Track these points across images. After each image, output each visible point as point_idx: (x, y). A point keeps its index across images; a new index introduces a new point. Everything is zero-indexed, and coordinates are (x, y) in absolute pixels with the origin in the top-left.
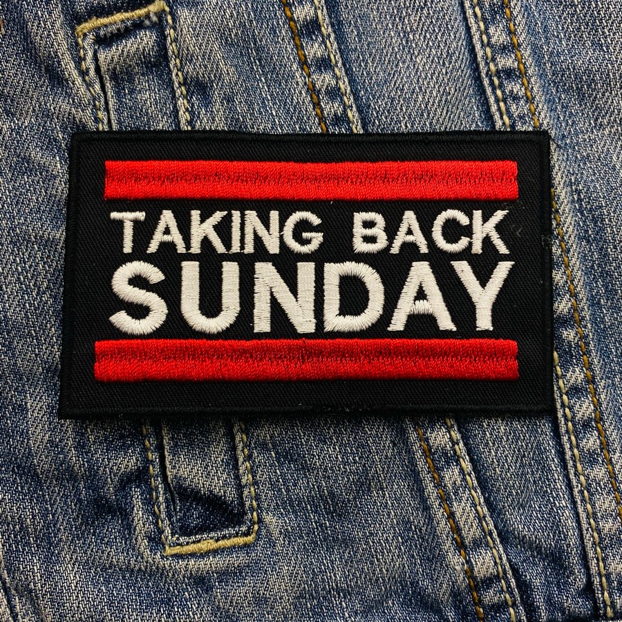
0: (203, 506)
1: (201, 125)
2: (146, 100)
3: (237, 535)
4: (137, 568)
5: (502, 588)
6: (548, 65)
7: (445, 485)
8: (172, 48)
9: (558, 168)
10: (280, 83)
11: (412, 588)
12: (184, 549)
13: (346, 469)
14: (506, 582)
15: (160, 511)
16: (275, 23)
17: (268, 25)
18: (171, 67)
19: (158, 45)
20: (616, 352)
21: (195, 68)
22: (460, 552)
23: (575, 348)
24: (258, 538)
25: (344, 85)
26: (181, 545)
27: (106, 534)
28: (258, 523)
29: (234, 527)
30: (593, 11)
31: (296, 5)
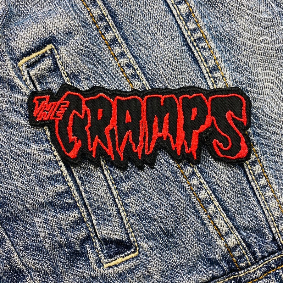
0: (115, 245)
2: (54, 86)
3: (131, 253)
4: (94, 276)
5: (241, 248)
6: (214, 32)
7: (209, 213)
8: (59, 63)
10: (107, 67)
11: (205, 257)
12: (111, 264)
13: (169, 217)
14: (241, 246)
15: (98, 251)
16: (99, 43)
17: (96, 44)
18: (61, 70)
19: (53, 63)
22: (221, 238)
24: (139, 253)
25: (133, 61)
26: (109, 262)
27: (79, 265)
28: (138, 247)
29: (129, 250)
30: (227, 8)
31: (106, 33)
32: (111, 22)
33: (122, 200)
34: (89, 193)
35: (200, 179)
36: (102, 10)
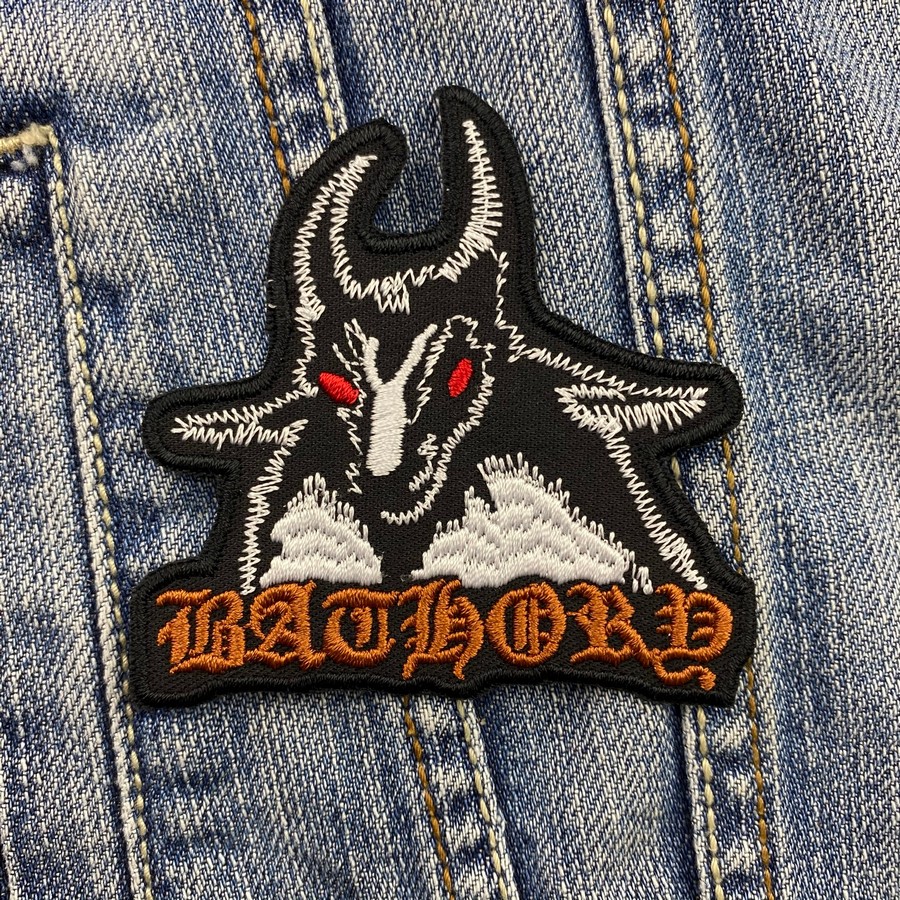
1: (105, 363)
2: (12, 306)
6: (757, 290)
8: (58, 217)
9: (752, 487)
10: (259, 290)
16: (255, 177)
17: (243, 180)
18: (57, 251)
19: (35, 208)
20: (821, 812)
21: (98, 258)
23: (747, 807)
30: (852, 199)
31: (298, 147)
32: (334, 106)
33: (156, 863)
34: (26, 794)
35: (501, 879)
36: (312, 42)
